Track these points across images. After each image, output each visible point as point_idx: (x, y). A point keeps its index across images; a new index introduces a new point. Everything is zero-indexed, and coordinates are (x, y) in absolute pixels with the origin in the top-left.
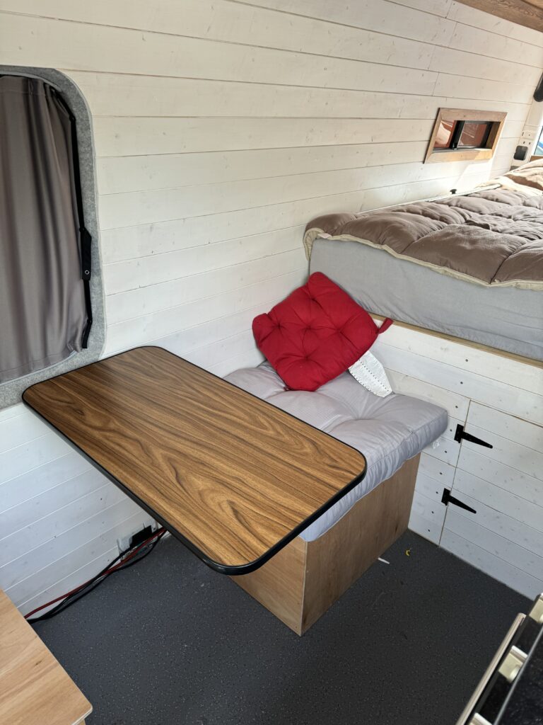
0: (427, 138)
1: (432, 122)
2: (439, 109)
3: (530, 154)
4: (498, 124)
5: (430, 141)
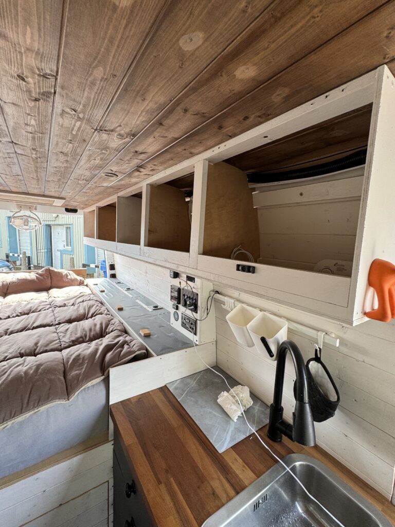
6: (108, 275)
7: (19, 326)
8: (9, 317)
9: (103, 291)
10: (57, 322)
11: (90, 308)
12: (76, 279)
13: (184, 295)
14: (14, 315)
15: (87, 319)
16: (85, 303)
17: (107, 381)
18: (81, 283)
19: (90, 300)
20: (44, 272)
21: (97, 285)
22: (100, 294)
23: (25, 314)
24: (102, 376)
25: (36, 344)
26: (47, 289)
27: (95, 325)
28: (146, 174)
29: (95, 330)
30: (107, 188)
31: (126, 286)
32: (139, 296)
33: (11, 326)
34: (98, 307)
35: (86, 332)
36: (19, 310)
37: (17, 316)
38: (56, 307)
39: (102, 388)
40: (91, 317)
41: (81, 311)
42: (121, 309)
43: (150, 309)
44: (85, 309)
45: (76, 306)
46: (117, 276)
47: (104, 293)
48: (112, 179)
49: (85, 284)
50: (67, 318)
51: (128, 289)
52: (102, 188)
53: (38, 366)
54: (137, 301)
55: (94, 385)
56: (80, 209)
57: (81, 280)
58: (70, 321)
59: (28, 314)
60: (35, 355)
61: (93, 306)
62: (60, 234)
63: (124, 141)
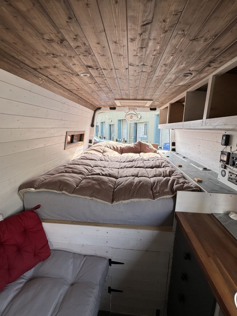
0: (64, 141)
1: (65, 136)
2: (67, 132)
3: (93, 141)
4: (83, 134)
5: (65, 142)
6: (171, 149)
7: (129, 166)
8: (124, 162)
9: (169, 157)
10: (145, 167)
11: (162, 163)
12: (153, 149)
13: (233, 158)
14: (127, 161)
15: (160, 168)
16: (159, 161)
17: (175, 198)
18: (155, 152)
19: (161, 159)
20: (137, 144)
21: (164, 153)
22: (167, 158)
23: (131, 162)
24: (172, 195)
25: (138, 173)
26: (139, 153)
27: (166, 171)
28: (214, 68)
29: (166, 173)
30: (182, 86)
31: (183, 155)
32: (192, 162)
33: (126, 165)
34: (166, 164)
35: (161, 173)
36: (128, 160)
37: (128, 162)
38: (144, 160)
39: (172, 201)
40: (163, 167)
41: (158, 164)
42: (180, 166)
43: (201, 169)
44: (159, 163)
45: (155, 161)
46: (176, 150)
47: (169, 158)
48: (187, 78)
49: (157, 152)
50: (151, 166)
51: (184, 157)
52: (179, 87)
53: (140, 182)
54: (191, 164)
55: (167, 198)
56: (158, 108)
57: (155, 150)
58: (152, 167)
59: (132, 162)
60: (138, 177)
61: (164, 162)
62: (141, 128)
63: (207, 42)
